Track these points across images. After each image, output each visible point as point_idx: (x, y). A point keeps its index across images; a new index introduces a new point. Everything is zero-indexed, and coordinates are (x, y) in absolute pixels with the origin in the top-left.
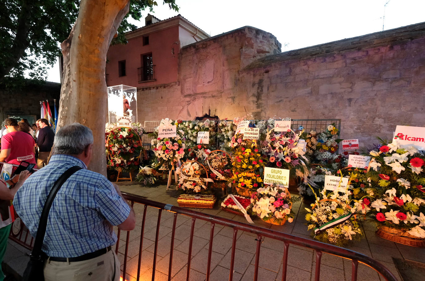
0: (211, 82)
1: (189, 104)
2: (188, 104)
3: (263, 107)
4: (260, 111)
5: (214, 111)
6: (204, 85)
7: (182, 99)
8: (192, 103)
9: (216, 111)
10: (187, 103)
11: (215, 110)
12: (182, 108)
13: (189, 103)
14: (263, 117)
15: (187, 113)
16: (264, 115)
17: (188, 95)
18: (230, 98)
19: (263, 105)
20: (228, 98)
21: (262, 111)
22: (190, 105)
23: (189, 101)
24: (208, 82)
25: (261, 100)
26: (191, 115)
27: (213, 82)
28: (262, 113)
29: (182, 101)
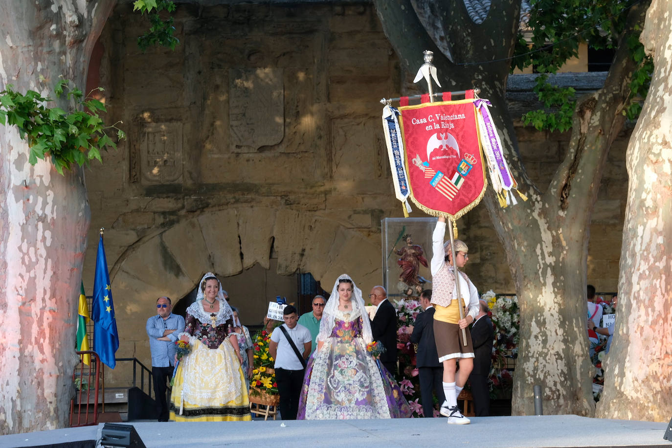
0: (272, 147)
1: (171, 223)
2: (163, 225)
3: (487, 248)
4: (478, 261)
5: (297, 257)
6: (238, 154)
7: (135, 200)
8: (183, 223)
9: (302, 255)
10: (160, 220)
11: (299, 251)
12: (132, 237)
13: (170, 219)
14: (490, 281)
15: (159, 258)
16: (493, 275)
17: (163, 186)
18: (365, 212)
19: (486, 243)
20: (355, 212)
21: (483, 260)
22: (177, 227)
23: (173, 213)
24: (262, 149)
25: (480, 227)
26: (183, 269)
27: (282, 149)
28: (483, 269)
29: (138, 211)
